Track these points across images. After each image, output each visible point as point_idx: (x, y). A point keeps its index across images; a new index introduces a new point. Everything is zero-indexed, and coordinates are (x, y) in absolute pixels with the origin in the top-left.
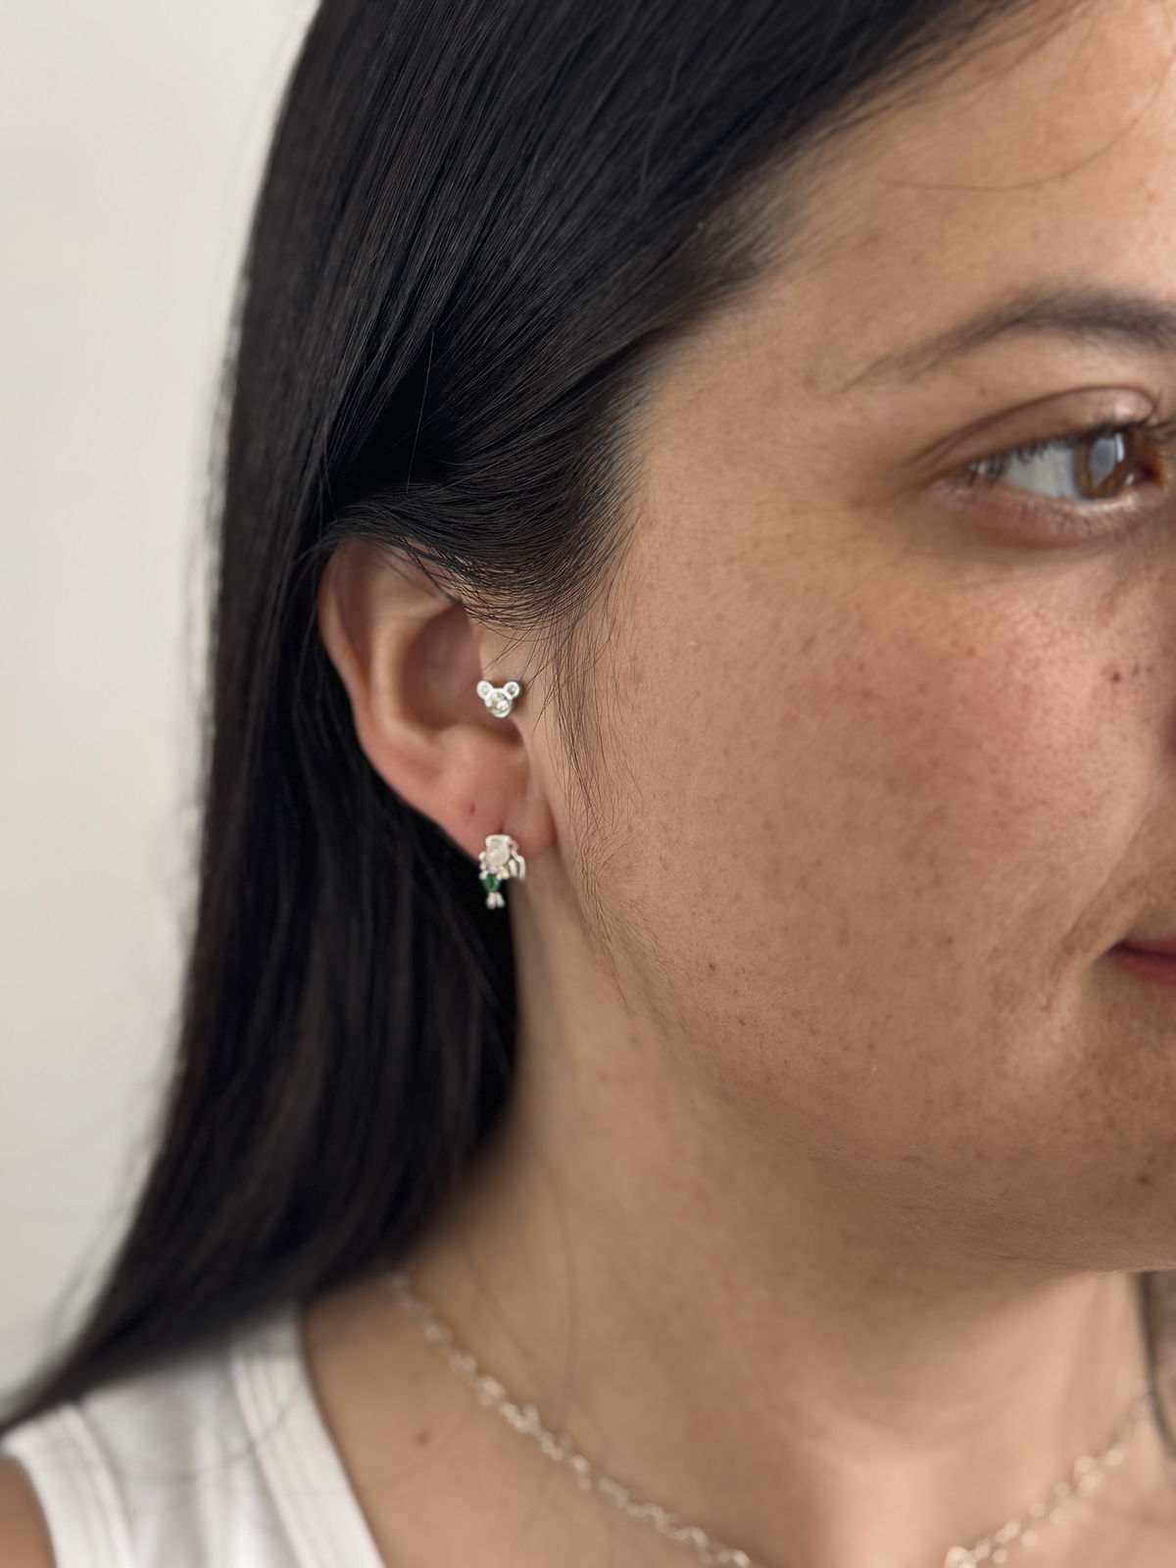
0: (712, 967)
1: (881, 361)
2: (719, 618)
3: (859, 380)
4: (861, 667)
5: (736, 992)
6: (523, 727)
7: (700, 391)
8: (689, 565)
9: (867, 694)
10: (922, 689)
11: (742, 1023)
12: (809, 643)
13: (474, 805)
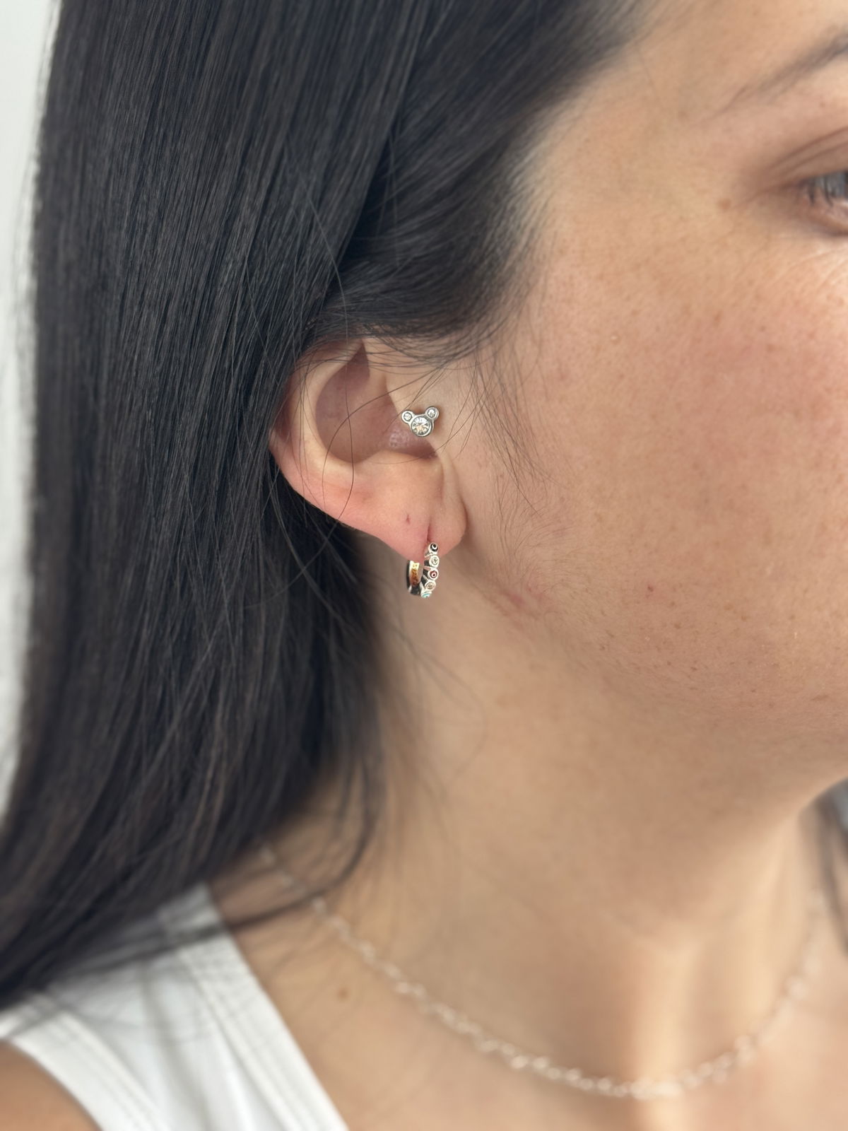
0: (650, 589)
1: (743, 90)
2: (635, 313)
3: (725, 109)
4: (763, 329)
5: (673, 604)
6: (436, 443)
7: (587, 141)
8: (601, 277)
9: (770, 348)
10: (812, 336)
11: (678, 626)
12: (718, 318)
13: (408, 516)
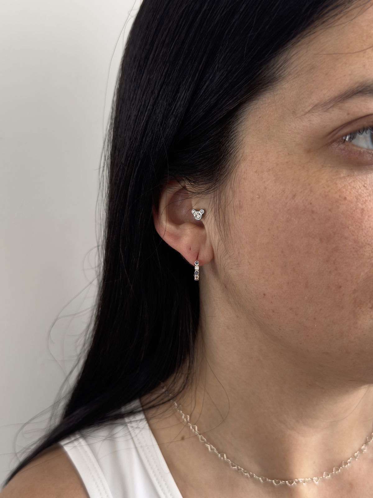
3: (310, 111)
4: (311, 204)
10: (330, 210)
13: (190, 248)
